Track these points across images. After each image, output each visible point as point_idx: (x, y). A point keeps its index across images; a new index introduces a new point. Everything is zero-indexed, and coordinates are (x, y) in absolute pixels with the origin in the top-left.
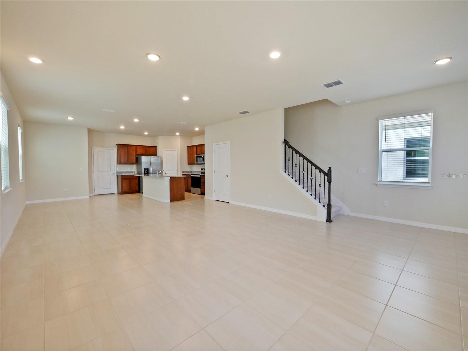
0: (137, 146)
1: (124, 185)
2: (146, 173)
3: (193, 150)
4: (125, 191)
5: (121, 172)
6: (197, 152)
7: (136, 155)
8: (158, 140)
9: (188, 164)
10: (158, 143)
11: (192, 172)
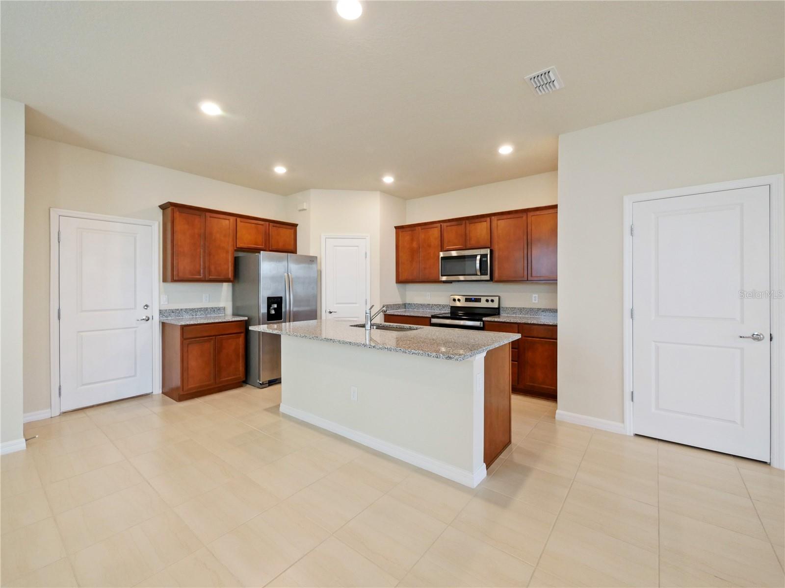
0: (239, 219)
1: (193, 364)
3: (422, 236)
4: (198, 385)
5: (178, 310)
6: (445, 245)
7: (235, 249)
8: (305, 204)
9: (399, 281)
10: (304, 211)
11: (405, 307)
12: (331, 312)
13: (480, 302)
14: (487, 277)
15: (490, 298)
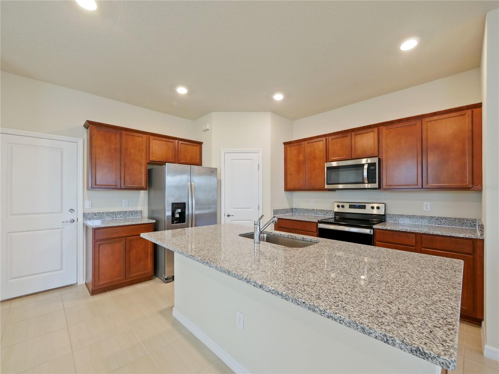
0: (151, 137)
1: (104, 262)
2: (177, 216)
3: (308, 149)
4: (109, 281)
5: (100, 213)
6: (330, 156)
7: (148, 162)
8: (208, 125)
9: (287, 189)
10: (208, 131)
11: (292, 212)
12: (229, 216)
13: (365, 208)
14: (376, 185)
15: (375, 206)
